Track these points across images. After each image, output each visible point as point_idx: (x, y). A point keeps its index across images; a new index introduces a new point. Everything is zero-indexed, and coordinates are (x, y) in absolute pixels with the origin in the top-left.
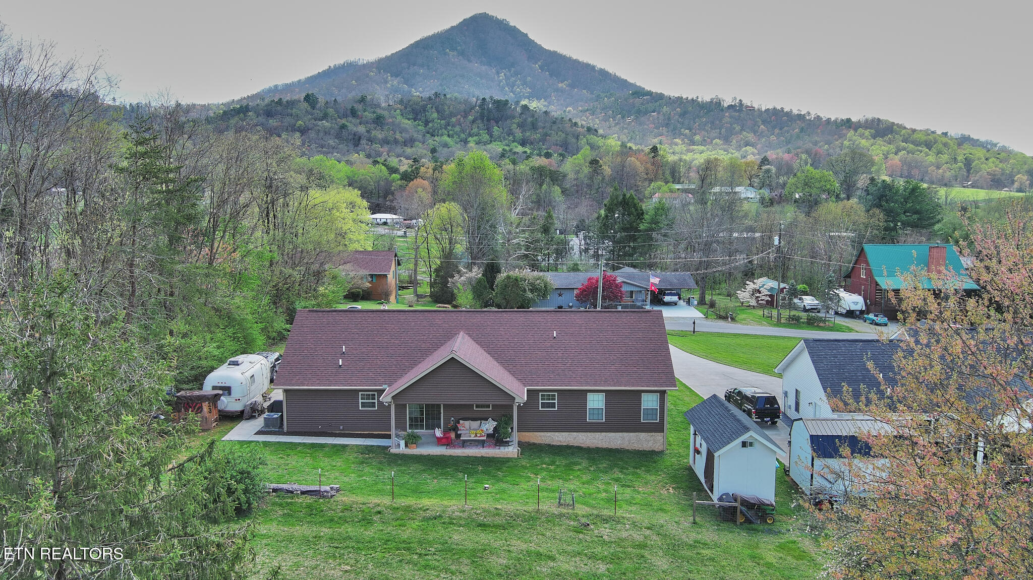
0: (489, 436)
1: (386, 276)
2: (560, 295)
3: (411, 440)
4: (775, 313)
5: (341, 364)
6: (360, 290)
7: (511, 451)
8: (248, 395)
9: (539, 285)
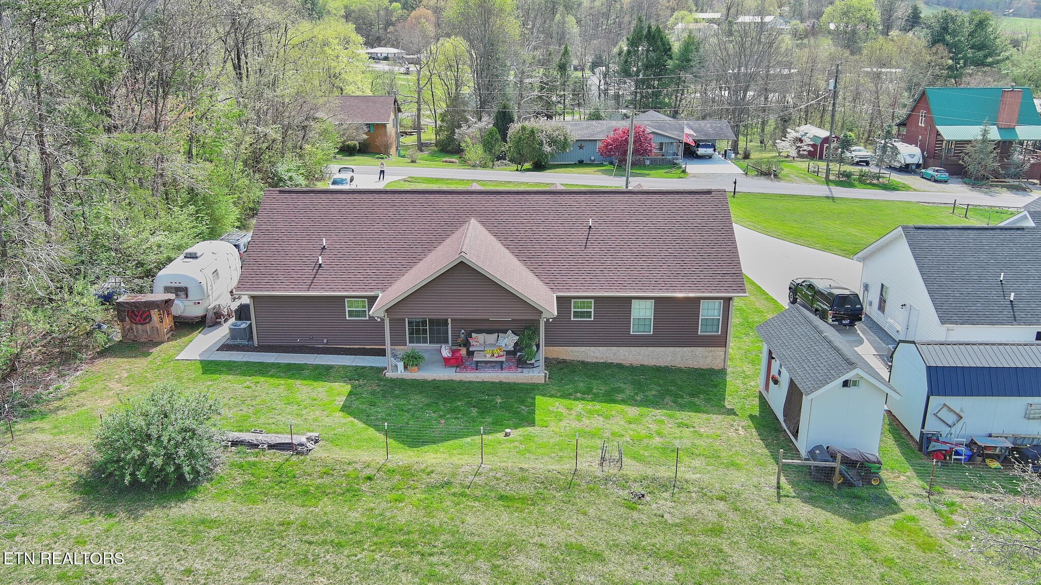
0: (508, 353)
1: (384, 125)
2: (581, 148)
3: (412, 360)
4: (823, 165)
5: (320, 262)
6: (357, 143)
7: (537, 375)
8: (211, 297)
9: (557, 137)
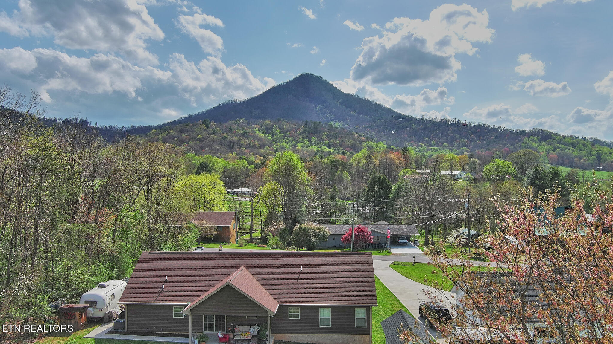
0: (254, 336)
1: (228, 227)
2: (334, 239)
3: (203, 339)
4: (468, 250)
5: (163, 287)
6: (212, 236)
8: (108, 307)
9: (319, 232)
